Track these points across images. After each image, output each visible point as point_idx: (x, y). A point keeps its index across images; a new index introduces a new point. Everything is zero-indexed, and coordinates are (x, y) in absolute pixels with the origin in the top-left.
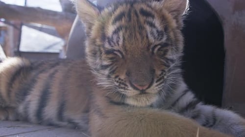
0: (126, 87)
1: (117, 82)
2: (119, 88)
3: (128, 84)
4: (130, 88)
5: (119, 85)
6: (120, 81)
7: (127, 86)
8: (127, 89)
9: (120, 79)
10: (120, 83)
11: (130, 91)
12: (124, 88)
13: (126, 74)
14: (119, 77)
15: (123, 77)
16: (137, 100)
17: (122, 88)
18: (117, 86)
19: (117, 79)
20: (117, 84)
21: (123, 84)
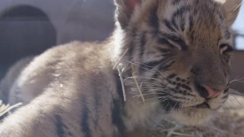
0: (188, 92)
1: (174, 83)
2: (176, 92)
3: (192, 86)
4: (195, 93)
5: (177, 88)
6: (178, 82)
7: (190, 89)
8: (189, 94)
9: (178, 79)
10: (179, 85)
11: (191, 98)
12: (185, 91)
13: (192, 71)
14: (177, 77)
15: (184, 76)
16: (189, 114)
17: (180, 92)
18: (172, 90)
19: (174, 80)
20: (173, 87)
21: (184, 86)
